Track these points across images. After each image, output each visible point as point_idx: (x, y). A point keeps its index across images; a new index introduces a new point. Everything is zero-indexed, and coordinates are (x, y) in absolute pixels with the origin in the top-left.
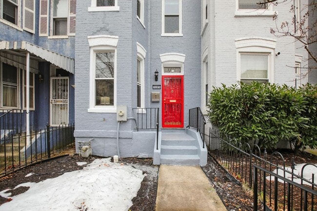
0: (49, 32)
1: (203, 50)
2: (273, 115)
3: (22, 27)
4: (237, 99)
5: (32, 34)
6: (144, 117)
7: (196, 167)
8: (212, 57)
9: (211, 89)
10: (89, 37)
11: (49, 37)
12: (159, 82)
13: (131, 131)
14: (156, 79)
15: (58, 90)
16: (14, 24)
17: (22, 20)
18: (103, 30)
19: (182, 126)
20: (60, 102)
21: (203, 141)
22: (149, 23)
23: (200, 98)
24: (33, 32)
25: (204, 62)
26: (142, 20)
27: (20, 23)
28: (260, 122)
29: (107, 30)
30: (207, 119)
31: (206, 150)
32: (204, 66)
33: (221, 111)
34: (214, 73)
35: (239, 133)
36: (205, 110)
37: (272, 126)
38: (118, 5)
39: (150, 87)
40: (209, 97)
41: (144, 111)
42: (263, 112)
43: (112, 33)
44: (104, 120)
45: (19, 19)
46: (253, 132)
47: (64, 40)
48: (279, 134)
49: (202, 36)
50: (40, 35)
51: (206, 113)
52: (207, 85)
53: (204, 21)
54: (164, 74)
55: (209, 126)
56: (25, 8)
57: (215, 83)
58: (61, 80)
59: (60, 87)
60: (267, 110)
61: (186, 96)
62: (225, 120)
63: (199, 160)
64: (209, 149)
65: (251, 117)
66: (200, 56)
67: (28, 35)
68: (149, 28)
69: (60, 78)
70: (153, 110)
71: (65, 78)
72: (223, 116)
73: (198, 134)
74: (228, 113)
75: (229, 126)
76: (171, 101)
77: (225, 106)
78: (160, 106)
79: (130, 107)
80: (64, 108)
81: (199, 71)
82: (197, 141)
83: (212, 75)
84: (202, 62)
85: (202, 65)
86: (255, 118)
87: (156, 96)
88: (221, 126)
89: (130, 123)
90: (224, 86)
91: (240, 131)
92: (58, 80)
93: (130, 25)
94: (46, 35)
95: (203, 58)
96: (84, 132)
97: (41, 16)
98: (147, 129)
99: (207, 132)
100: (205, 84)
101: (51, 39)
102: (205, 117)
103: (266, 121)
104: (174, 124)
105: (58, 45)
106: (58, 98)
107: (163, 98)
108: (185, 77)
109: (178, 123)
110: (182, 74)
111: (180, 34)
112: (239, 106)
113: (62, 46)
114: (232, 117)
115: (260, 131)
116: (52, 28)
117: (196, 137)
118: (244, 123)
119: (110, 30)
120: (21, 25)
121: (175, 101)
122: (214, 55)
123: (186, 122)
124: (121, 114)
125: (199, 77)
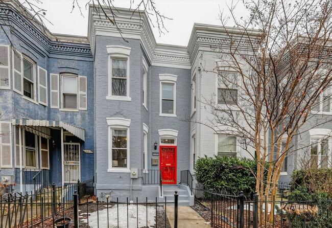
0: (60, 105)
1: (192, 129)
2: (234, 175)
3: (37, 101)
4: (213, 166)
5: (45, 106)
6: (147, 176)
7: (187, 206)
8: (198, 136)
9: (197, 159)
10: (107, 118)
11: (60, 110)
12: (158, 150)
13: (140, 185)
14: (155, 148)
15: (70, 153)
16: (30, 97)
17: (37, 95)
18: (118, 114)
19: (175, 183)
20: (71, 163)
21: (192, 191)
22: (150, 106)
23: (189, 163)
24: (47, 104)
25: (193, 137)
26: (145, 104)
27: (36, 97)
28: (226, 180)
29: (122, 114)
30: (194, 178)
31: (193, 196)
32: (192, 141)
33: (203, 173)
34: (199, 147)
35: (213, 186)
36: (193, 172)
37: (233, 181)
38: (130, 97)
39: (151, 154)
40: (195, 163)
41: (147, 172)
42: (228, 174)
43: (125, 117)
44: (120, 177)
45: (35, 94)
46: (222, 185)
47: (75, 113)
48: (238, 187)
49: (192, 118)
50: (52, 107)
51: (194, 174)
52: (194, 154)
53: (193, 110)
54: (161, 144)
55: (195, 182)
56: (39, 85)
57: (200, 154)
58: (73, 145)
59: (71, 151)
60: (231, 172)
61: (178, 162)
62: (205, 178)
63: (189, 203)
64: (195, 197)
65: (221, 176)
66: (189, 132)
67: (43, 107)
68: (150, 110)
69: (71, 144)
70: (153, 171)
71: (77, 144)
72: (204, 176)
73: (188, 187)
74: (207, 174)
75: (208, 182)
76: (167, 165)
77: (205, 170)
78: (158, 168)
79: (140, 169)
80: (76, 168)
81: (189, 144)
82: (187, 192)
83: (198, 148)
84: (191, 137)
85: (191, 139)
86: (223, 177)
87: (155, 161)
88: (203, 182)
89: (140, 180)
90: (206, 156)
91: (215, 185)
92: (70, 145)
93: (140, 112)
94: (58, 107)
95: (192, 135)
96: (105, 186)
97: (51, 91)
98: (149, 184)
99: (194, 187)
100: (193, 153)
101: (62, 111)
102: (193, 177)
103: (229, 179)
104: (169, 181)
105: (69, 117)
106: (70, 160)
107: (160, 162)
108: (178, 148)
109: (171, 181)
110: (175, 144)
111: (174, 115)
112: (214, 170)
113: (73, 118)
114: (209, 176)
115: (226, 184)
116: (62, 102)
117: (187, 189)
118: (217, 180)
119: (124, 115)
120: (37, 100)
121: (170, 165)
122: (200, 135)
123: (178, 180)
124: (134, 174)
125: (189, 148)
